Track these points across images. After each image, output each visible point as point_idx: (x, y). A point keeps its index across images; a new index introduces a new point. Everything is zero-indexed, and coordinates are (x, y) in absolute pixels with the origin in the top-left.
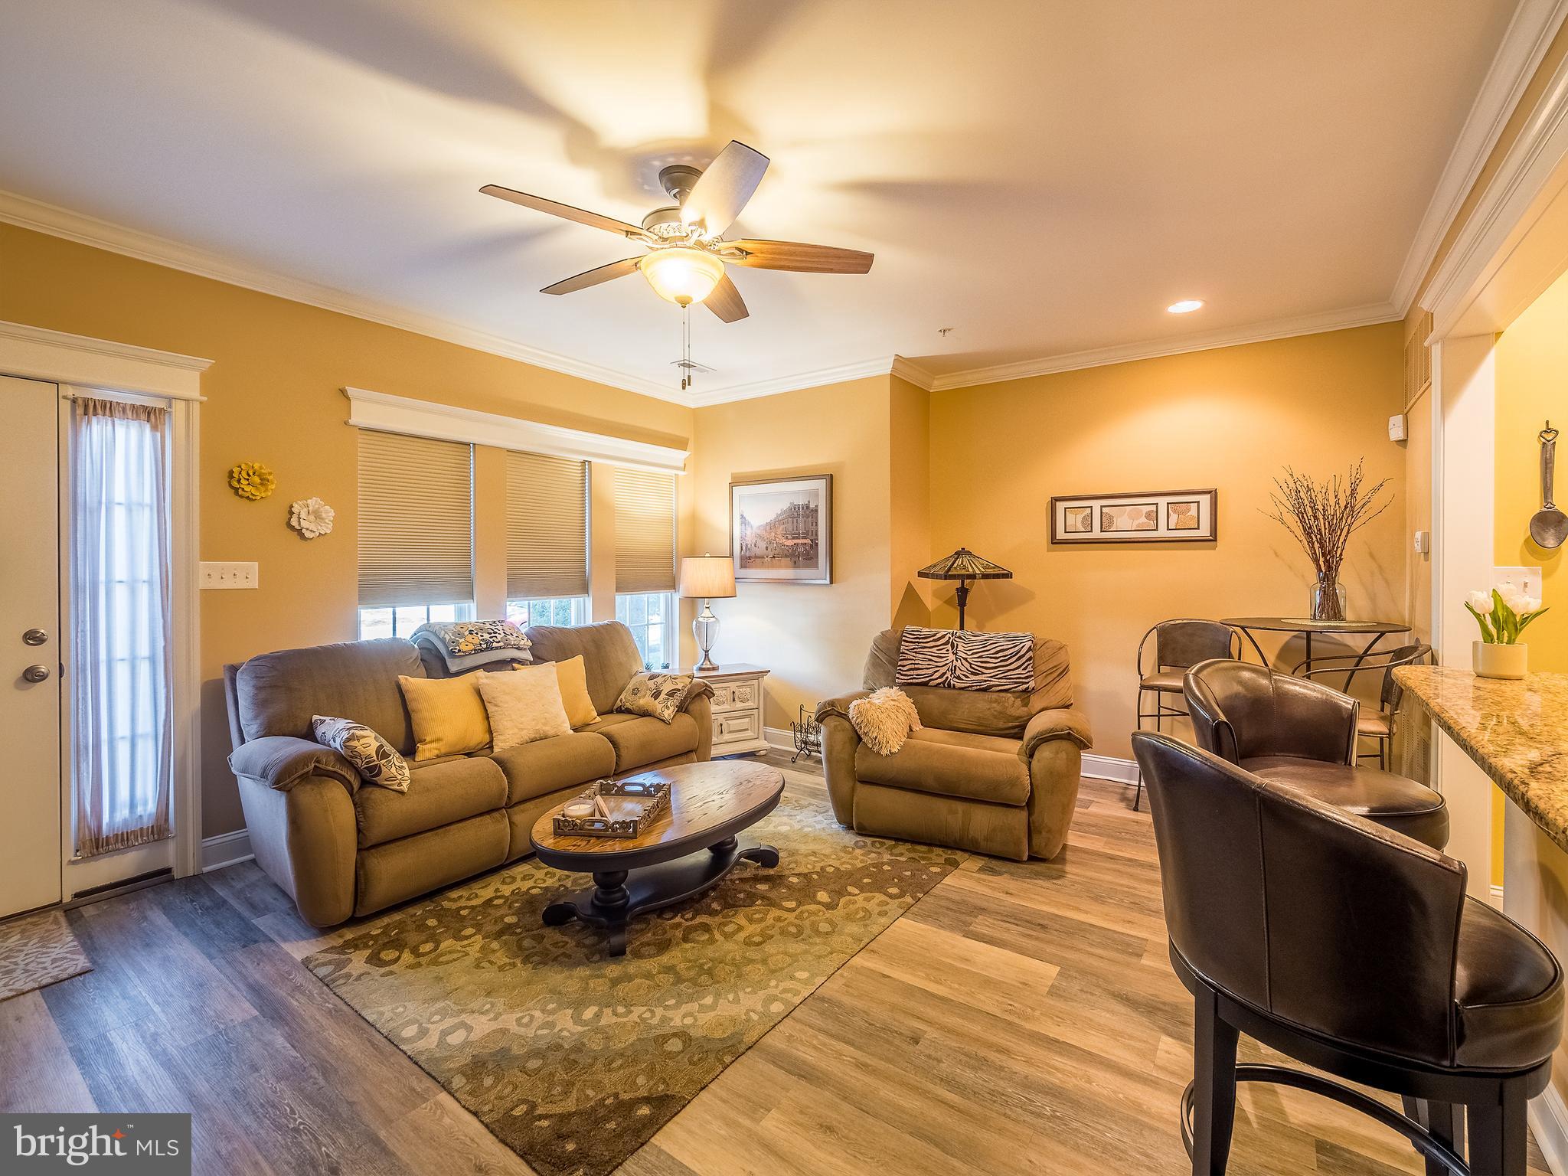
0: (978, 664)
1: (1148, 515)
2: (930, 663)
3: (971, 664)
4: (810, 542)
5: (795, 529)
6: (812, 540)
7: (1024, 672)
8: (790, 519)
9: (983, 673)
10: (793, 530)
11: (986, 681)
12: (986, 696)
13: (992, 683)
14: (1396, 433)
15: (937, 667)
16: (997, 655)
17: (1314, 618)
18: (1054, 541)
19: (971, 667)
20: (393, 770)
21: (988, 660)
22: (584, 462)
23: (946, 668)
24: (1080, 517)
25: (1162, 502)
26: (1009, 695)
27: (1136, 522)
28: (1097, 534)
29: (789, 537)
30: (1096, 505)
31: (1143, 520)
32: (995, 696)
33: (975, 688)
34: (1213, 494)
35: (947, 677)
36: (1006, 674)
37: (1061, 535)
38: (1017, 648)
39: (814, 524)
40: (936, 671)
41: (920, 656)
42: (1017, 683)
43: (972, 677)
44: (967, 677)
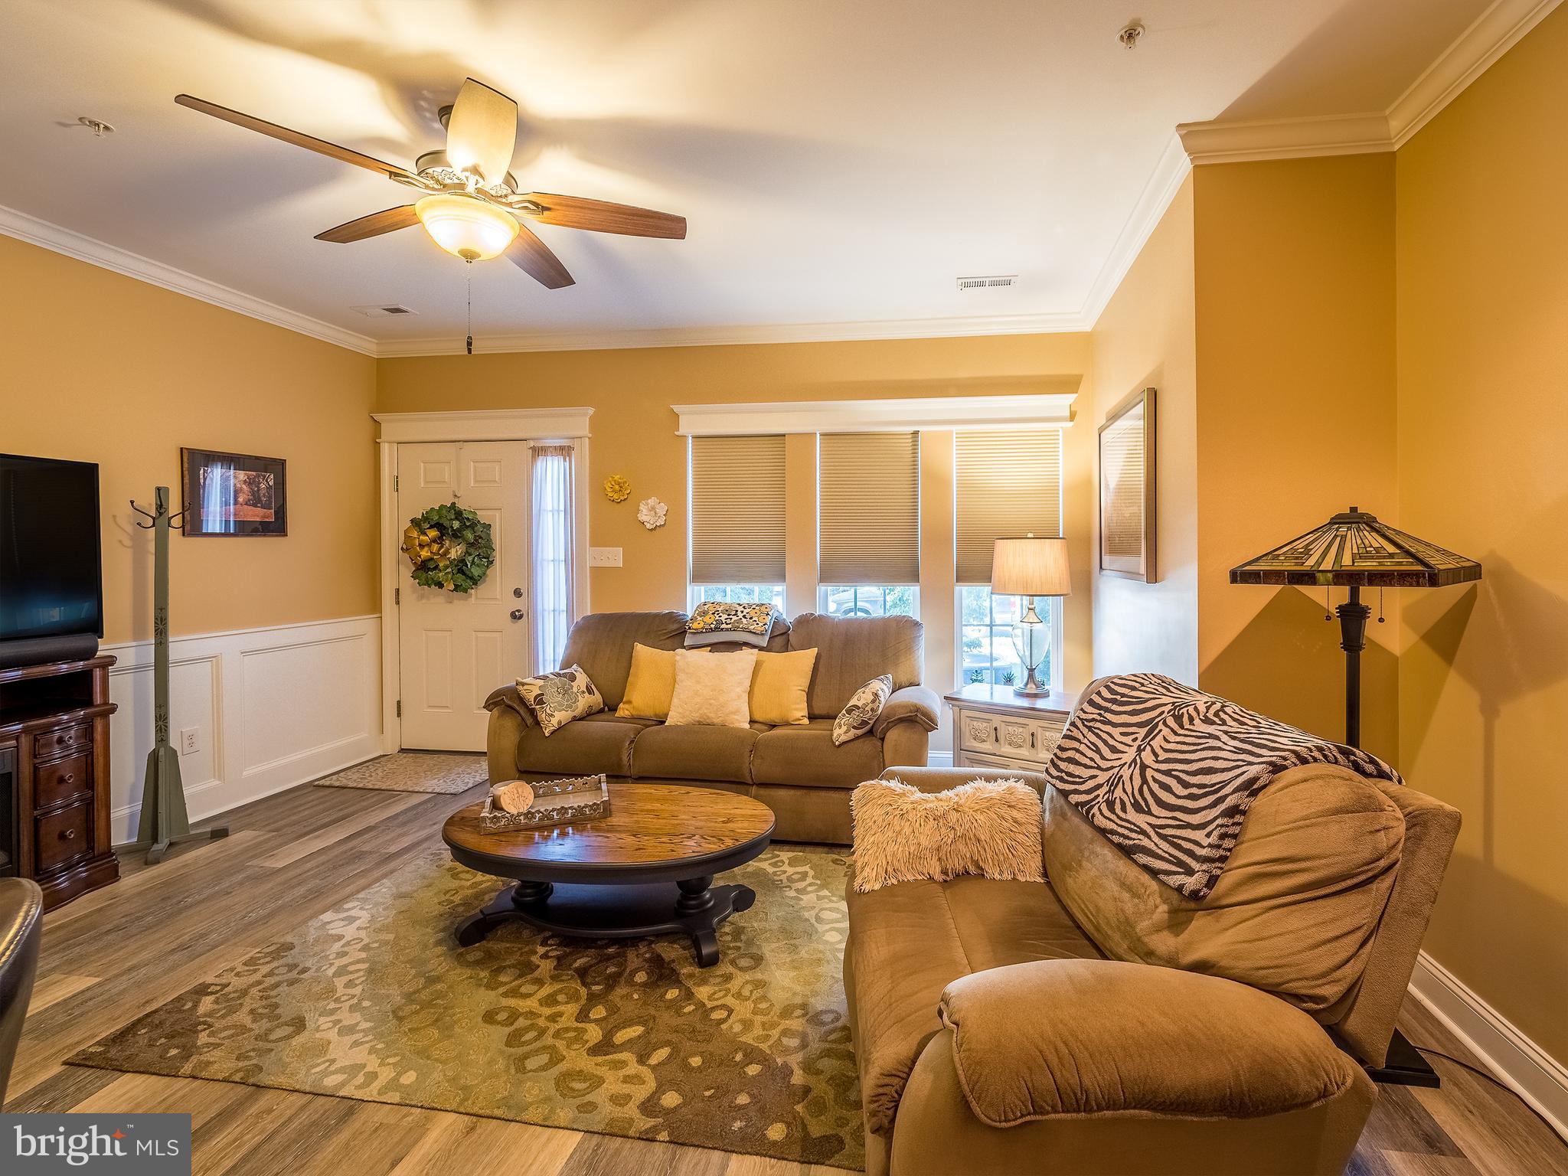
0: (1155, 788)
2: (1093, 754)
3: (1144, 781)
9: (1148, 813)
11: (1141, 832)
12: (1122, 866)
13: (1146, 842)
15: (1099, 768)
16: (1190, 780)
19: (1141, 790)
20: (544, 715)
21: (1173, 784)
22: (916, 433)
23: (1108, 775)
26: (1154, 885)
32: (1132, 873)
33: (1120, 840)
35: (1099, 795)
36: (1178, 832)
38: (1226, 777)
40: (1095, 777)
41: (1093, 738)
42: (1180, 863)
43: (1132, 815)
44: (1124, 809)
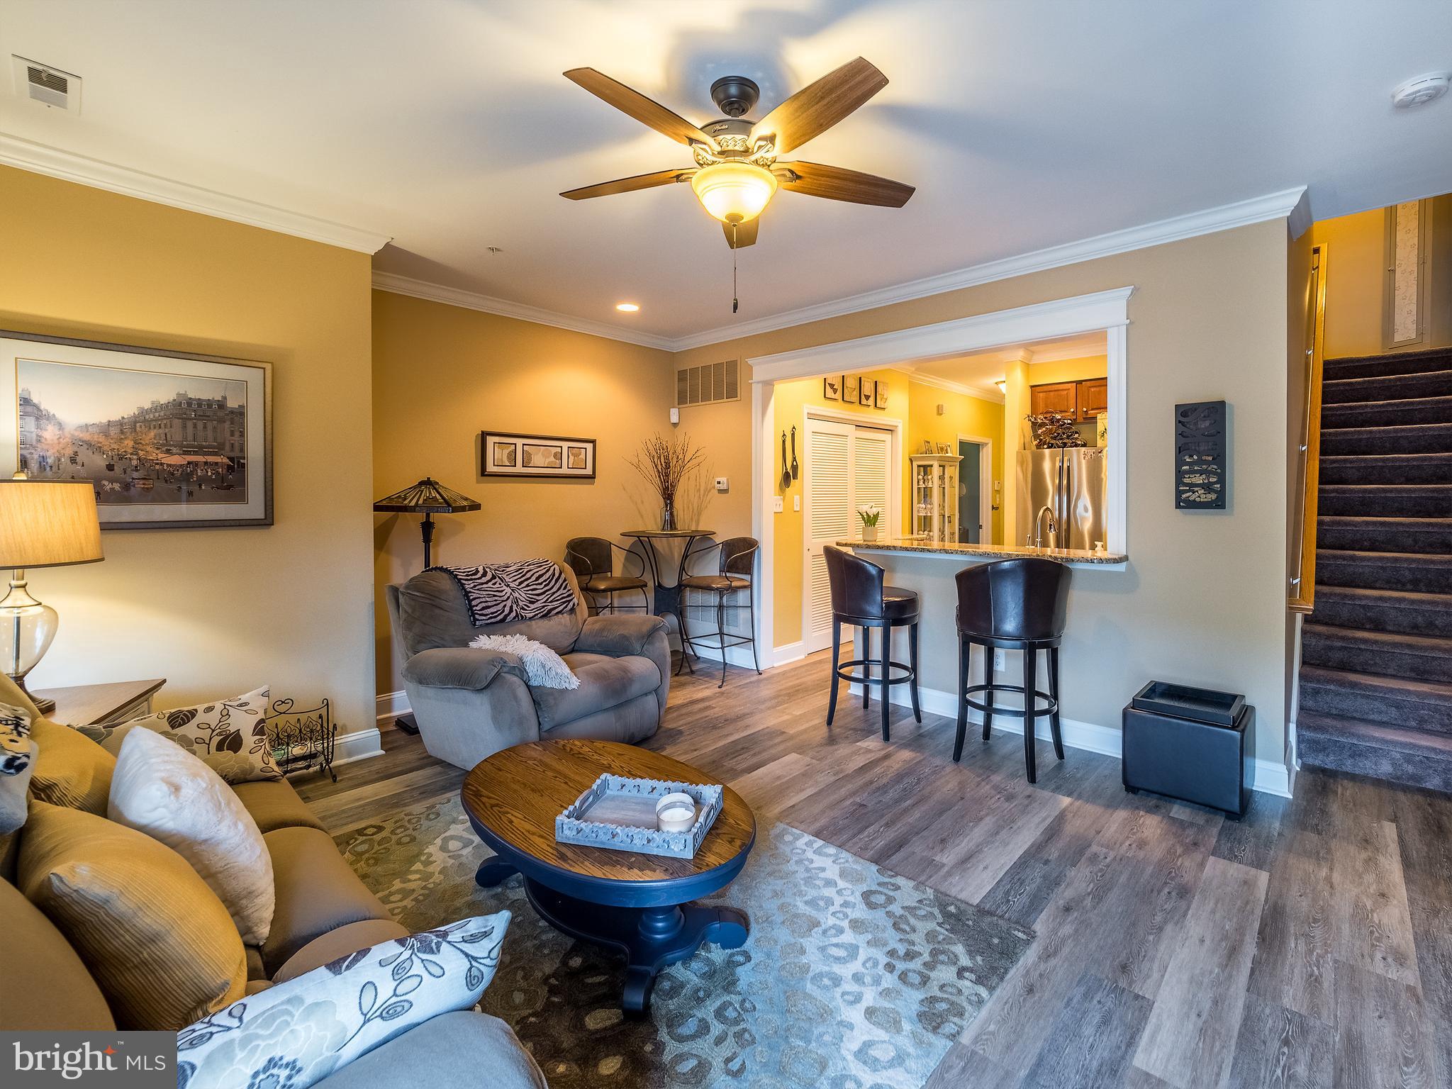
0: (530, 592)
1: (555, 455)
2: (496, 598)
3: (525, 593)
4: (226, 460)
5: (190, 437)
6: (231, 459)
7: (565, 591)
8: (176, 421)
9: (538, 601)
10: (185, 439)
11: (544, 607)
13: (549, 607)
14: (674, 419)
15: (503, 601)
16: (540, 581)
17: (663, 530)
18: (483, 472)
19: (527, 596)
21: (535, 587)
23: (510, 601)
24: (506, 452)
25: (565, 445)
26: (564, 615)
27: (548, 460)
28: (519, 469)
29: (174, 450)
30: (519, 442)
31: (552, 459)
32: (556, 619)
33: (539, 615)
34: (593, 442)
35: (515, 610)
36: (554, 597)
37: (491, 468)
38: (550, 572)
39: (237, 434)
40: (505, 606)
41: (484, 593)
42: (564, 602)
43: (533, 606)
44: (529, 607)
